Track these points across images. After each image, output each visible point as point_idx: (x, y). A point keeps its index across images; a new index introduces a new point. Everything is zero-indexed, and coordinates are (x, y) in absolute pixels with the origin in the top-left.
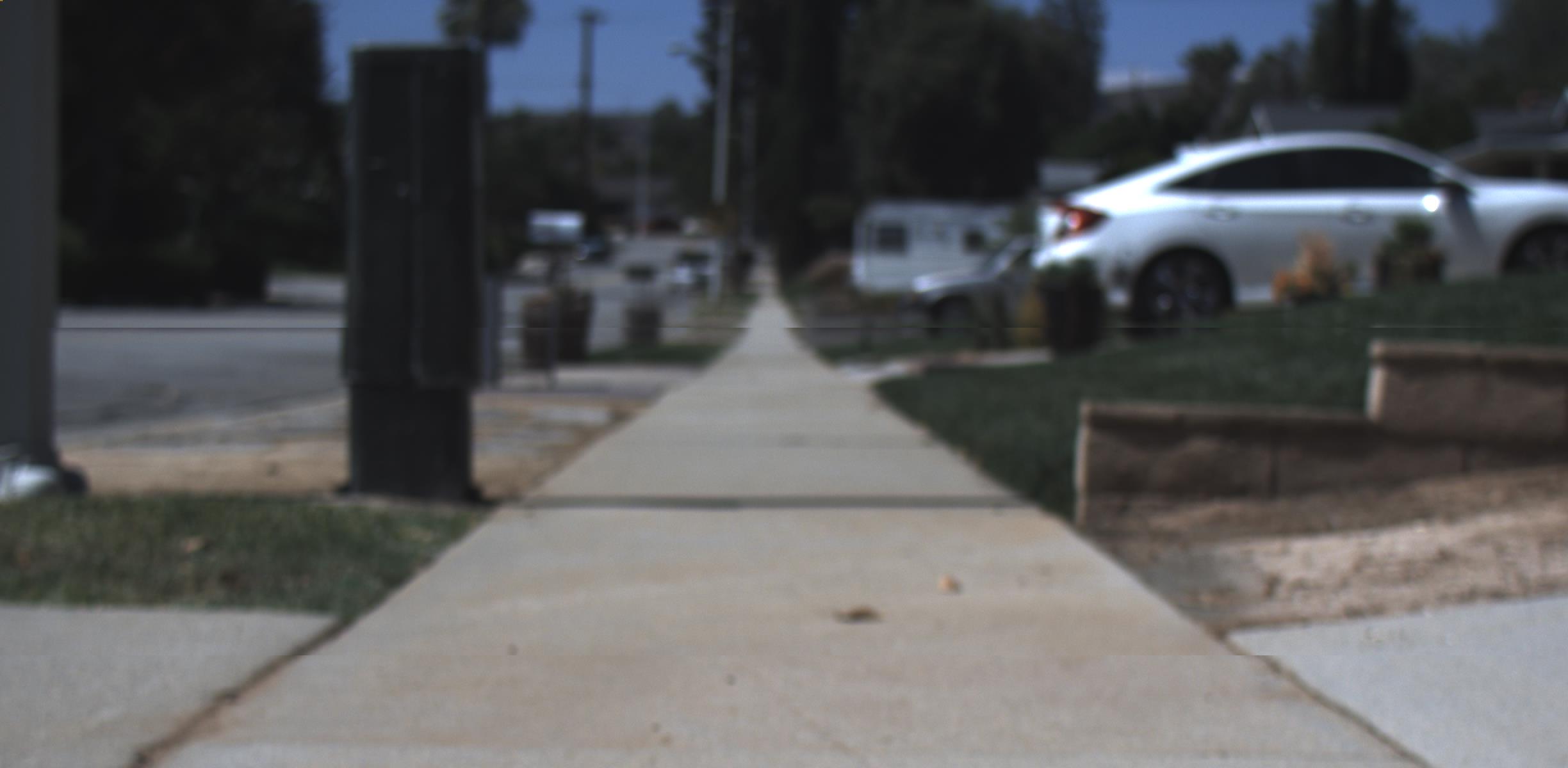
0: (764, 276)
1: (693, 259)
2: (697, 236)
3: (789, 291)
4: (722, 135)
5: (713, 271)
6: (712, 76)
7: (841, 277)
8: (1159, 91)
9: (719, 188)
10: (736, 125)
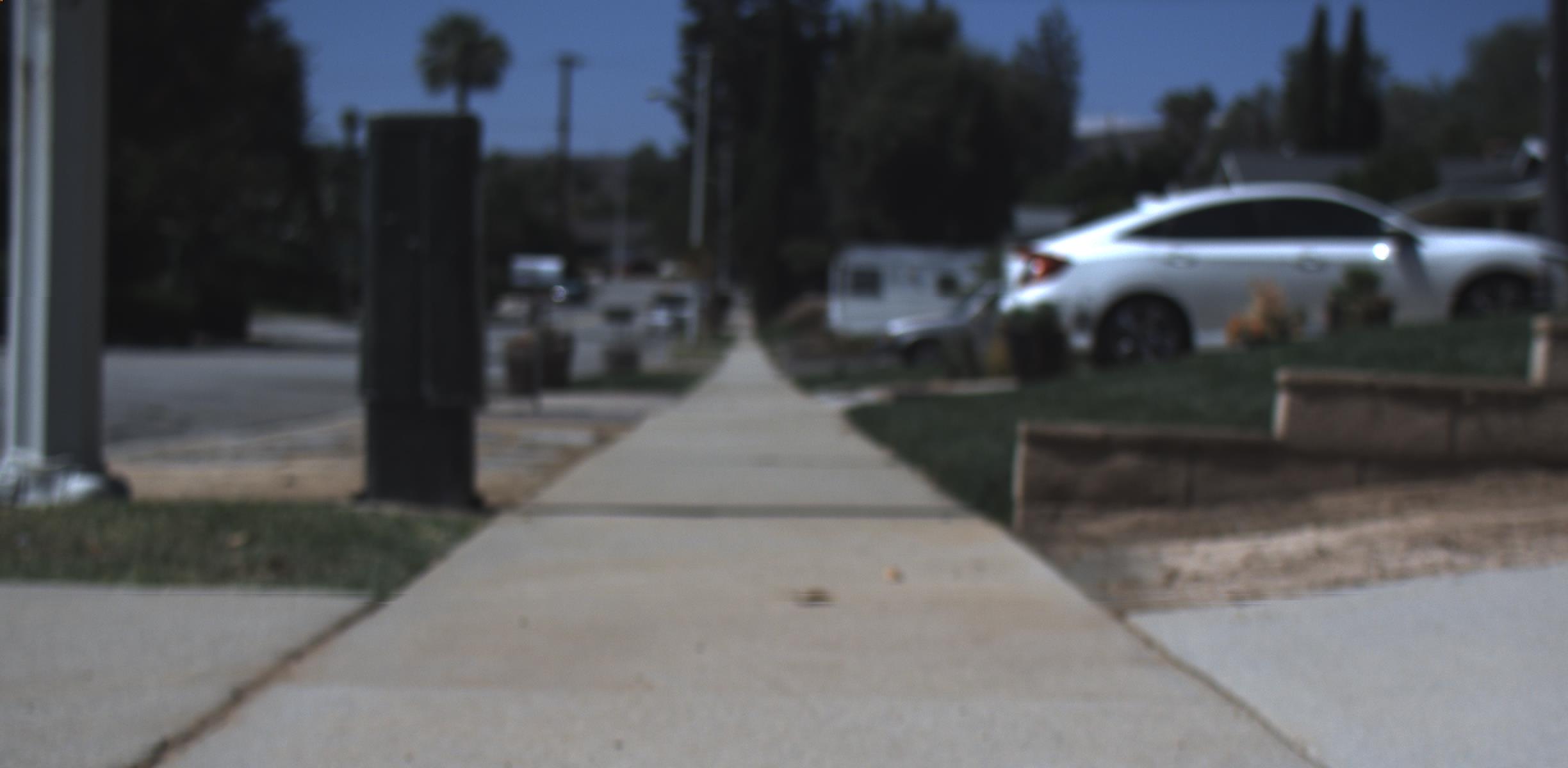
0: (741, 319)
1: (671, 302)
2: (673, 279)
3: (766, 333)
4: (699, 178)
5: (691, 313)
6: (689, 120)
7: (817, 320)
8: (1135, 136)
9: (696, 232)
10: (713, 168)
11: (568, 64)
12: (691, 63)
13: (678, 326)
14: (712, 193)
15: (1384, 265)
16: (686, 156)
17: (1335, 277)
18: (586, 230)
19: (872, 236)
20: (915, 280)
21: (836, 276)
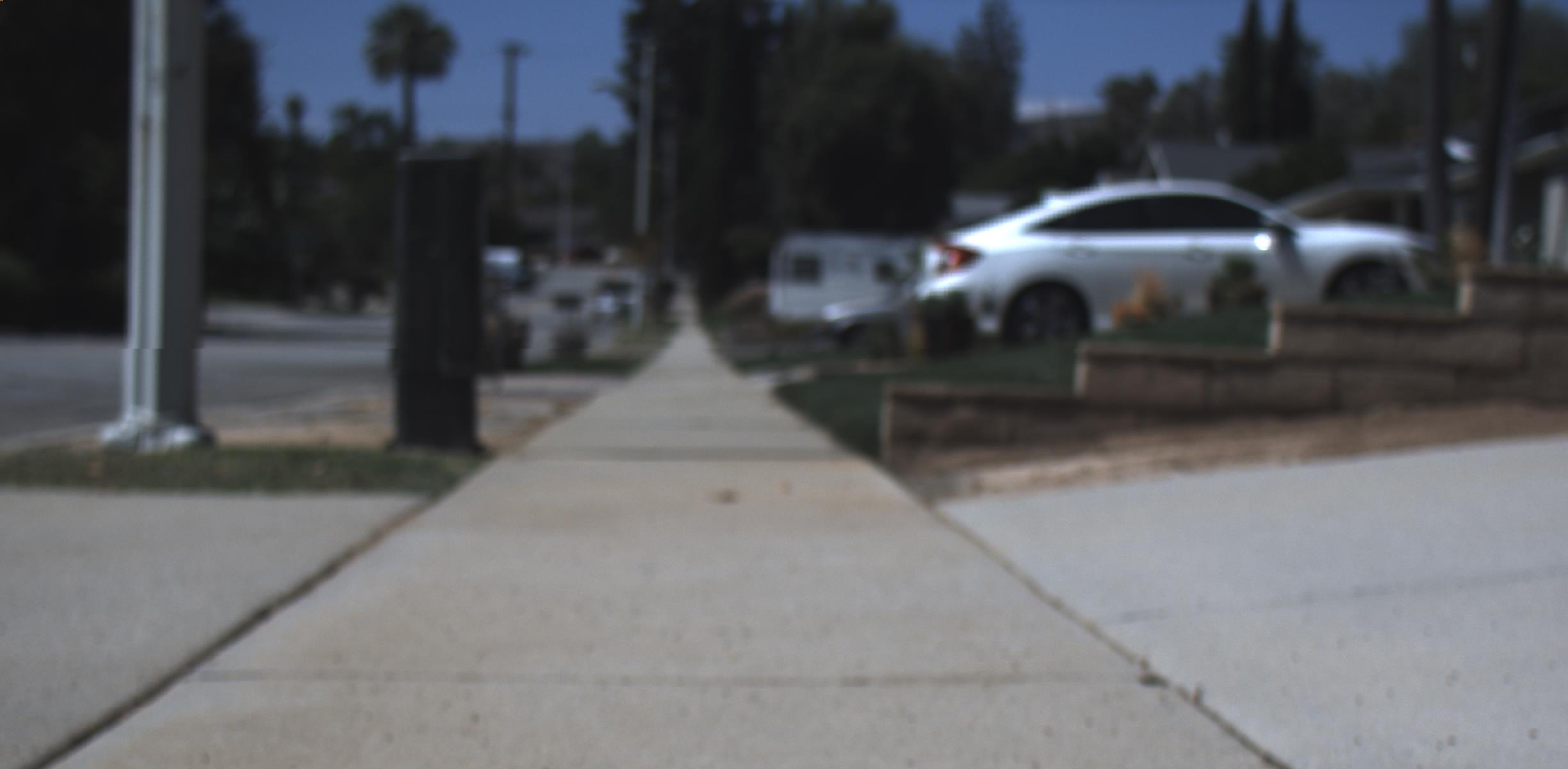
0: (685, 305)
1: (616, 288)
2: (618, 265)
3: (709, 318)
4: (644, 164)
5: (635, 300)
6: (633, 108)
7: (759, 306)
8: (1076, 121)
9: (641, 219)
10: (657, 155)
11: (513, 52)
12: (635, 52)
13: (623, 313)
14: (656, 180)
15: (1264, 255)
16: (630, 144)
17: (1217, 266)
18: (532, 218)
19: (812, 224)
20: (853, 266)
21: (777, 263)
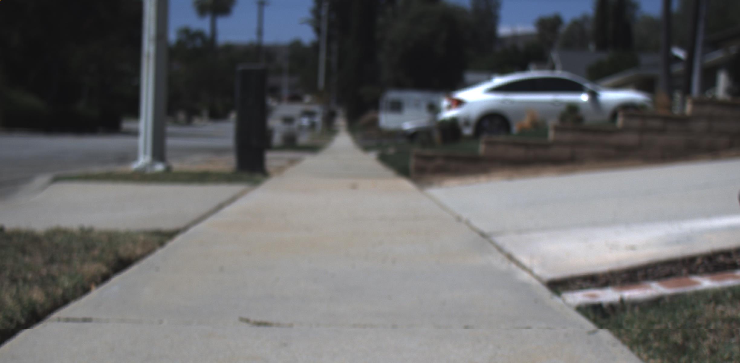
0: (341, 122)
1: (309, 114)
2: (310, 103)
3: (352, 128)
4: (323, 56)
5: (318, 119)
6: (318, 30)
7: (375, 122)
8: (525, 37)
9: (321, 83)
10: (329, 52)
11: (262, 5)
12: (319, 4)
13: (313, 126)
14: (328, 64)
15: (585, 103)
16: (316, 47)
17: (562, 108)
19: (400, 86)
20: (417, 105)
21: (383, 103)
